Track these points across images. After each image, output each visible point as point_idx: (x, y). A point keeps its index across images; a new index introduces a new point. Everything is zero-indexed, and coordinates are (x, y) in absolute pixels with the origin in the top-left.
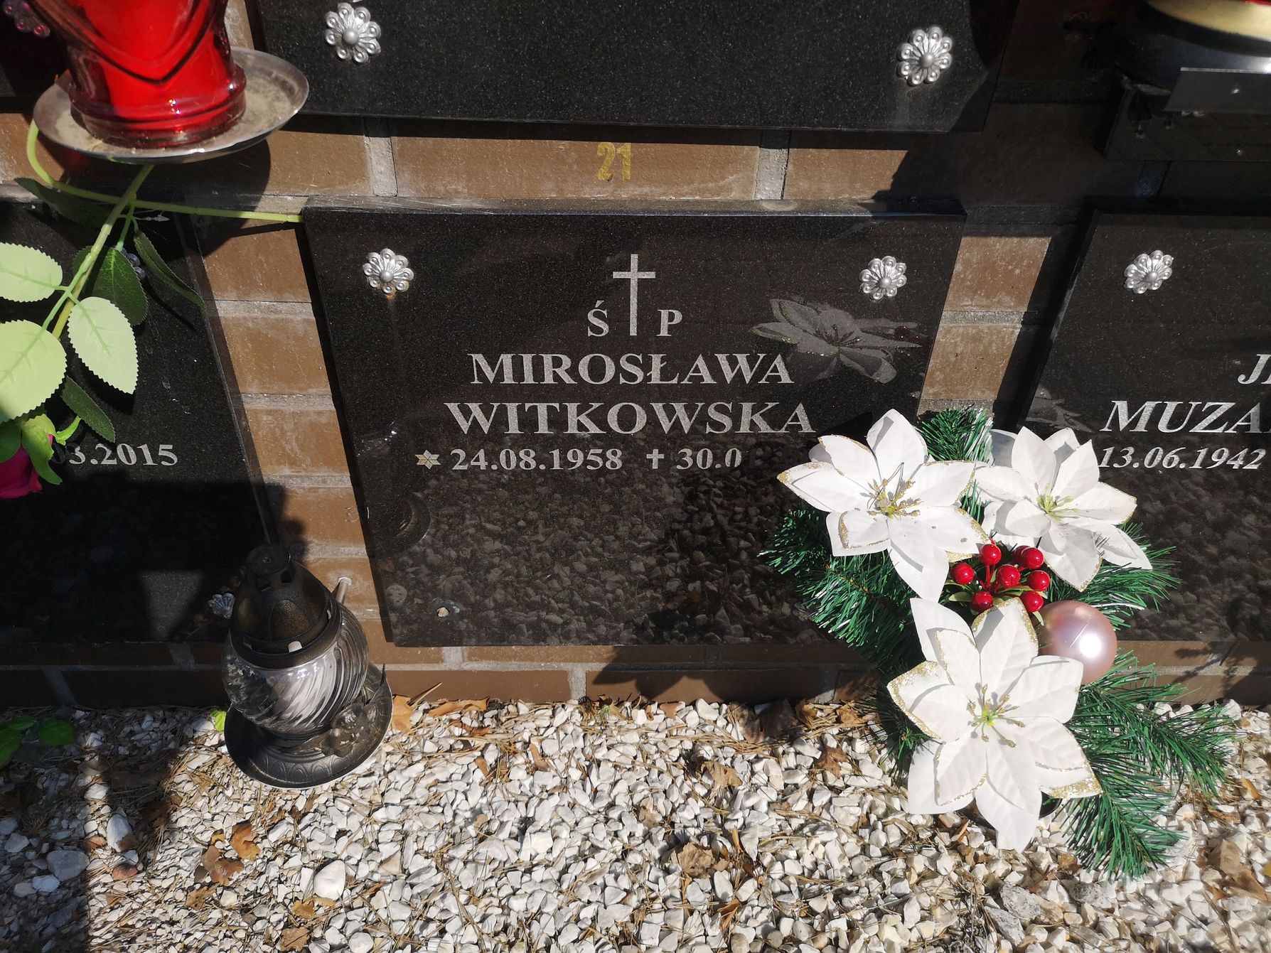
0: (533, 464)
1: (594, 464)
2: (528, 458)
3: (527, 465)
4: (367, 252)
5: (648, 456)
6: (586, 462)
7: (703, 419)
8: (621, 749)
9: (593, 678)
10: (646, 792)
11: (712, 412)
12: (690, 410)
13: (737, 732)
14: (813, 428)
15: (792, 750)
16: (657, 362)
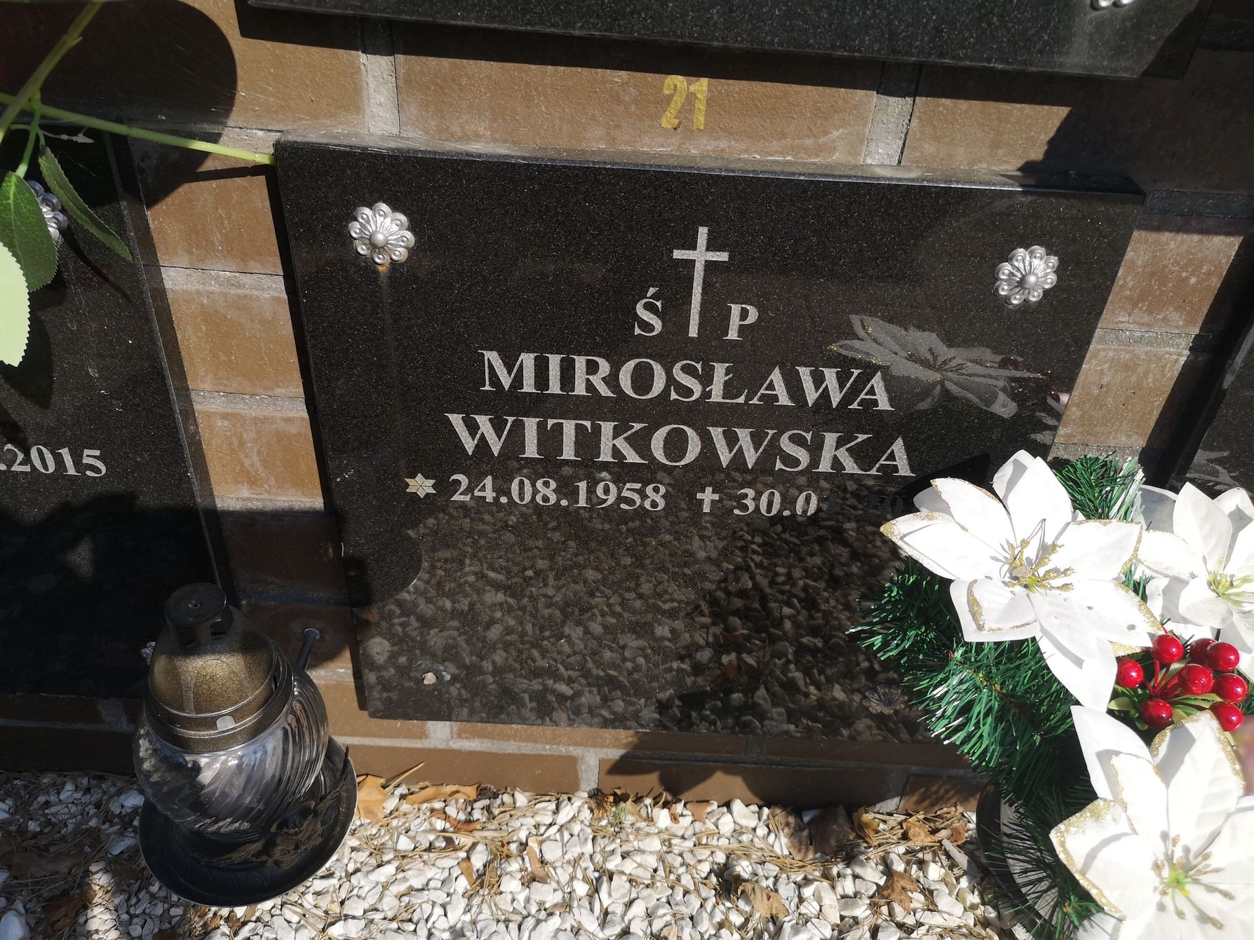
0: (553, 498)
1: (630, 502)
2: (547, 491)
3: (546, 499)
4: (355, 206)
5: (699, 496)
6: (621, 499)
7: (773, 450)
8: (638, 858)
9: (608, 766)
10: (668, 918)
11: (786, 444)
12: (757, 440)
13: (781, 844)
14: (912, 470)
15: (849, 871)
16: (720, 373)
